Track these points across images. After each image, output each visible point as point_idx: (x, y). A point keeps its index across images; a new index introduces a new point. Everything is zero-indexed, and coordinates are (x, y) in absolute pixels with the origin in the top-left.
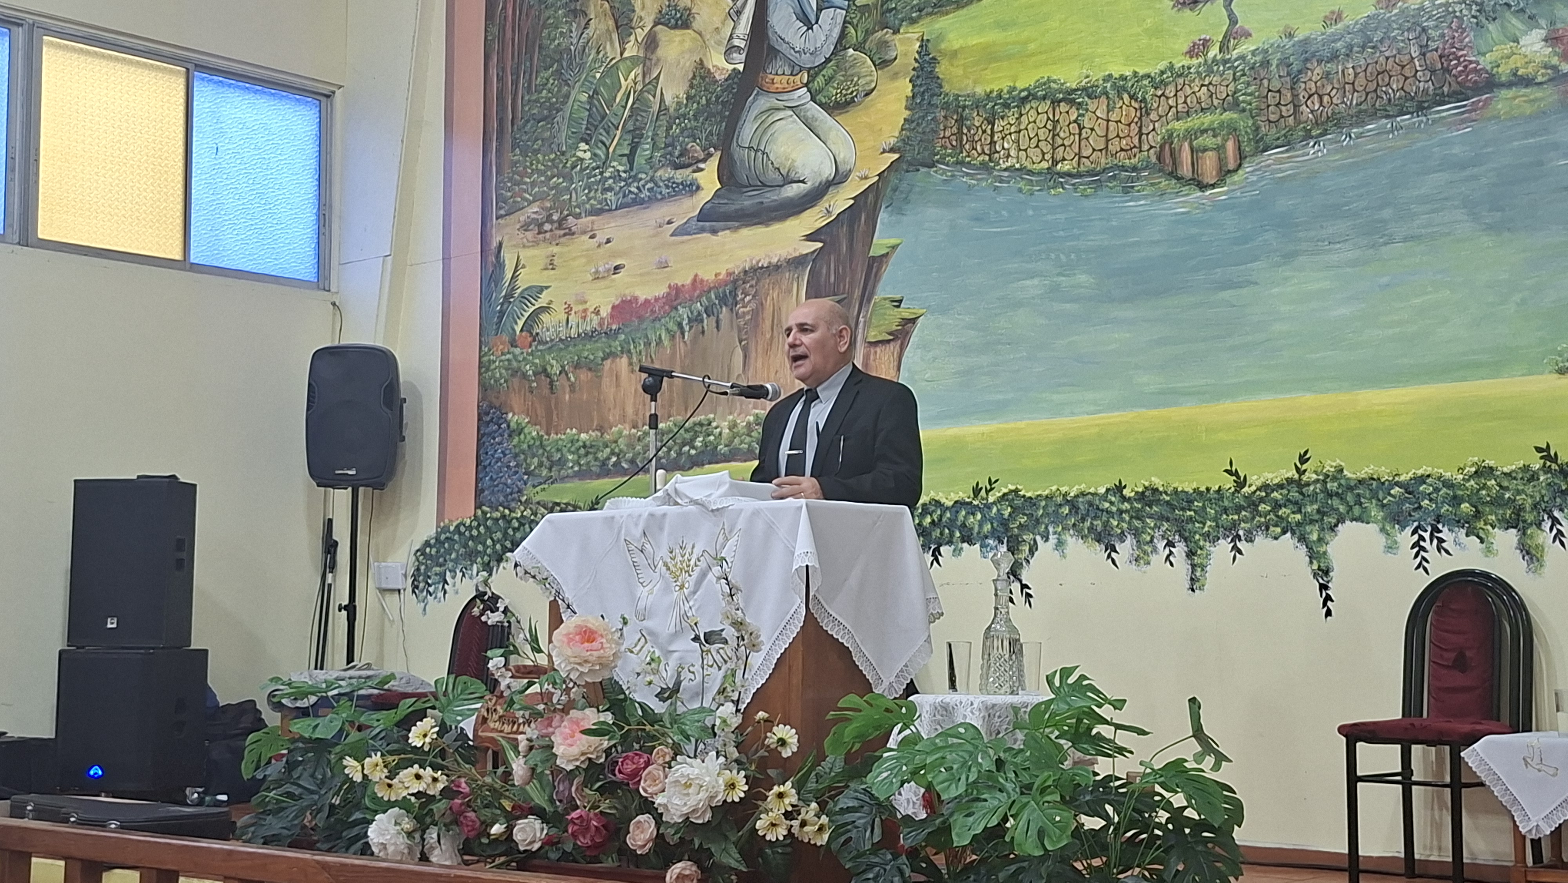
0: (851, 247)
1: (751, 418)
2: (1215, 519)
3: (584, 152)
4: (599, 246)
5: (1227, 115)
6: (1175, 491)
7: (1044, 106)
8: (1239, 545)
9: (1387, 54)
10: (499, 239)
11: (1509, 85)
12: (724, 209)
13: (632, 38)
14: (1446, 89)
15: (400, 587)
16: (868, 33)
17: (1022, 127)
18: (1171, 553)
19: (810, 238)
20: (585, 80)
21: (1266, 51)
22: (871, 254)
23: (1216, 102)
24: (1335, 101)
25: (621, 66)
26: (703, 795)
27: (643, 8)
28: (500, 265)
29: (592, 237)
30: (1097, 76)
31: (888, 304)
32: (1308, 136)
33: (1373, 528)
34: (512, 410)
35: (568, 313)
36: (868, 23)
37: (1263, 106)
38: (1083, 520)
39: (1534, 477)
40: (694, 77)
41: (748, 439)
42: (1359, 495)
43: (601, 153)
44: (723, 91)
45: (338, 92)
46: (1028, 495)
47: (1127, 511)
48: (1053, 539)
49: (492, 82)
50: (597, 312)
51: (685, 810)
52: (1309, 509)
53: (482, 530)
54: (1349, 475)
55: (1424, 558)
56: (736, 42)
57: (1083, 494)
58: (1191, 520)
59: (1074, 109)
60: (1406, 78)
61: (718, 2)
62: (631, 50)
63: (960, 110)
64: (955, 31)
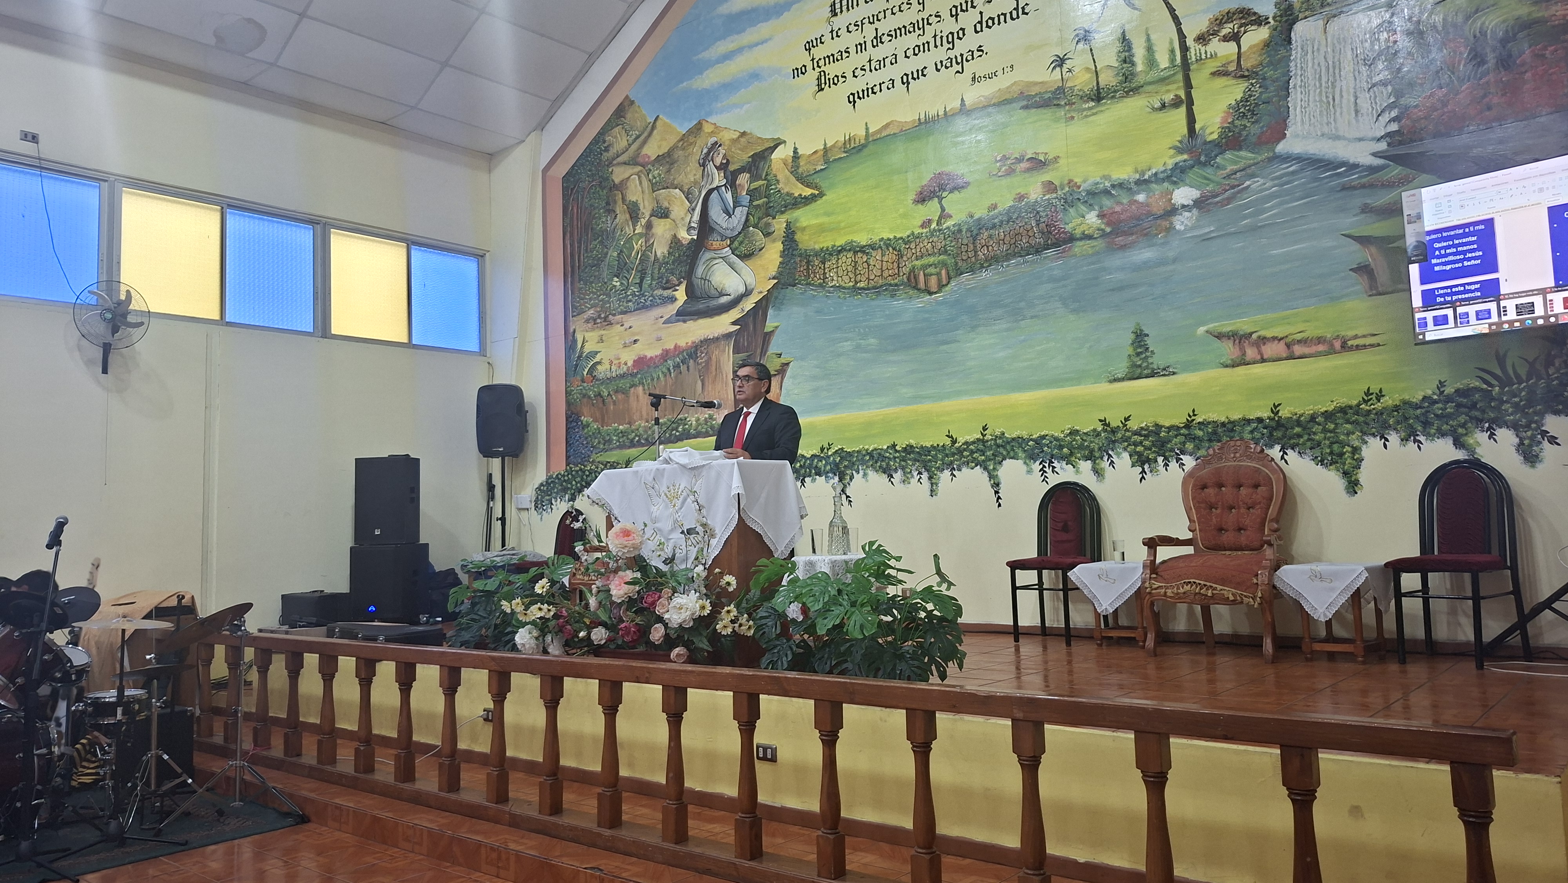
0: (754, 327)
1: (707, 416)
2: (942, 460)
3: (616, 282)
4: (626, 330)
5: (942, 257)
6: (922, 447)
7: (850, 255)
8: (954, 472)
9: (1020, 225)
10: (574, 327)
11: (1081, 239)
12: (689, 309)
13: (639, 223)
14: (1049, 242)
15: (528, 507)
16: (760, 219)
17: (839, 265)
18: (921, 478)
19: (734, 323)
20: (616, 245)
21: (960, 225)
22: (765, 331)
23: (936, 251)
24: (995, 249)
25: (634, 238)
26: (688, 613)
27: (644, 208)
28: (575, 341)
29: (622, 326)
30: (876, 238)
31: (774, 356)
32: (982, 267)
33: (1020, 462)
34: (583, 415)
35: (611, 365)
36: (759, 214)
37: (959, 252)
38: (876, 462)
39: (1098, 434)
40: (672, 243)
41: (705, 427)
42: (1013, 446)
43: (625, 282)
44: (687, 250)
45: (487, 254)
46: (848, 450)
47: (898, 457)
48: (861, 472)
49: (567, 248)
50: (626, 364)
51: (679, 621)
52: (988, 453)
53: (570, 476)
54: (1008, 436)
55: (1046, 476)
56: (693, 225)
57: (876, 449)
58: (930, 460)
59: (865, 256)
60: (1030, 237)
61: (682, 204)
62: (639, 230)
63: (807, 257)
64: (804, 217)
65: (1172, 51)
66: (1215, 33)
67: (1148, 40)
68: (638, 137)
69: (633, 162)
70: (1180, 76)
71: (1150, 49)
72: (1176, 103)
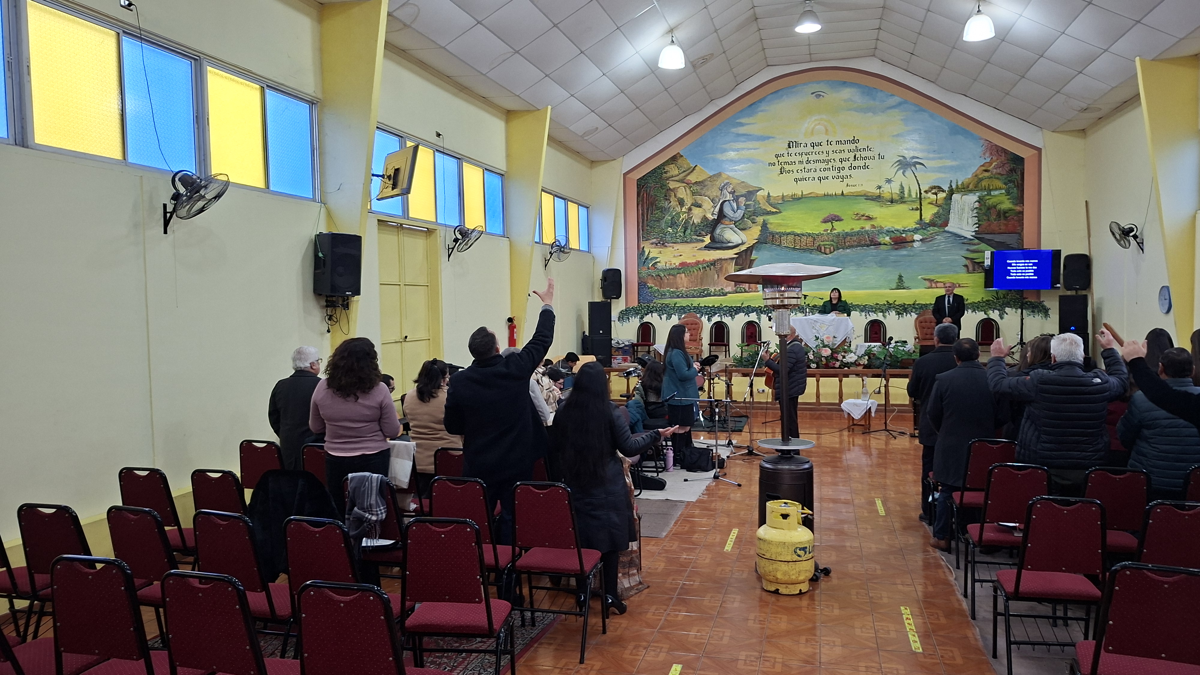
0: (746, 257)
1: (720, 289)
3: (670, 229)
4: (675, 250)
5: (831, 243)
7: (792, 236)
9: (862, 237)
10: (643, 246)
11: (883, 245)
12: (712, 246)
13: (684, 207)
14: (872, 244)
15: (615, 320)
17: (787, 239)
19: (736, 254)
20: (670, 214)
21: (839, 233)
22: (751, 256)
23: (829, 240)
24: (852, 243)
25: (681, 213)
27: (687, 201)
28: (643, 251)
29: (673, 248)
30: (804, 232)
32: (847, 248)
33: (859, 312)
34: (648, 283)
35: (665, 264)
37: (839, 242)
39: (886, 305)
40: (702, 218)
41: (719, 293)
43: (675, 231)
45: (591, 207)
49: (639, 211)
50: (675, 264)
53: (641, 308)
55: (867, 317)
56: (714, 213)
59: (799, 237)
60: (865, 241)
61: (709, 203)
62: (684, 210)
63: (773, 234)
64: (771, 219)
65: (917, 193)
66: (930, 191)
67: (909, 188)
68: (684, 171)
69: (682, 181)
70: (918, 202)
71: (910, 191)
72: (917, 209)
